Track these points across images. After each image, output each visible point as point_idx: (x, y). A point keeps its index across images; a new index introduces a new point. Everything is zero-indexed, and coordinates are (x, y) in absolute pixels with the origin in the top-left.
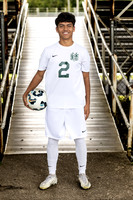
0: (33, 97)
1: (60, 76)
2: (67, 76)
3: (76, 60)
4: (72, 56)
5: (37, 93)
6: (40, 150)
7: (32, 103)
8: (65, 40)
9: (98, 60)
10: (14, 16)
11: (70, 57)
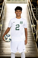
0: (6, 37)
5: (8, 36)
6: (9, 55)
7: (6, 39)
8: (18, 16)
10: (1, 4)
11: (20, 23)
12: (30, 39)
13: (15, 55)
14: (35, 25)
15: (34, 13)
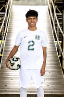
0: (12, 62)
1: (29, 49)
2: (33, 49)
3: (39, 39)
4: (36, 37)
5: (15, 59)
7: (12, 66)
10: (4, 5)
11: (35, 38)
12: (52, 64)
13: (28, 92)
14: (61, 42)
15: (59, 22)
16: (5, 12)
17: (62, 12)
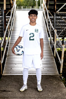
1: (30, 40)
2: (33, 40)
3: (37, 32)
9: (48, 32)
10: (9, 10)
12: (46, 53)
14: (53, 38)
16: (10, 16)
17: (54, 16)
